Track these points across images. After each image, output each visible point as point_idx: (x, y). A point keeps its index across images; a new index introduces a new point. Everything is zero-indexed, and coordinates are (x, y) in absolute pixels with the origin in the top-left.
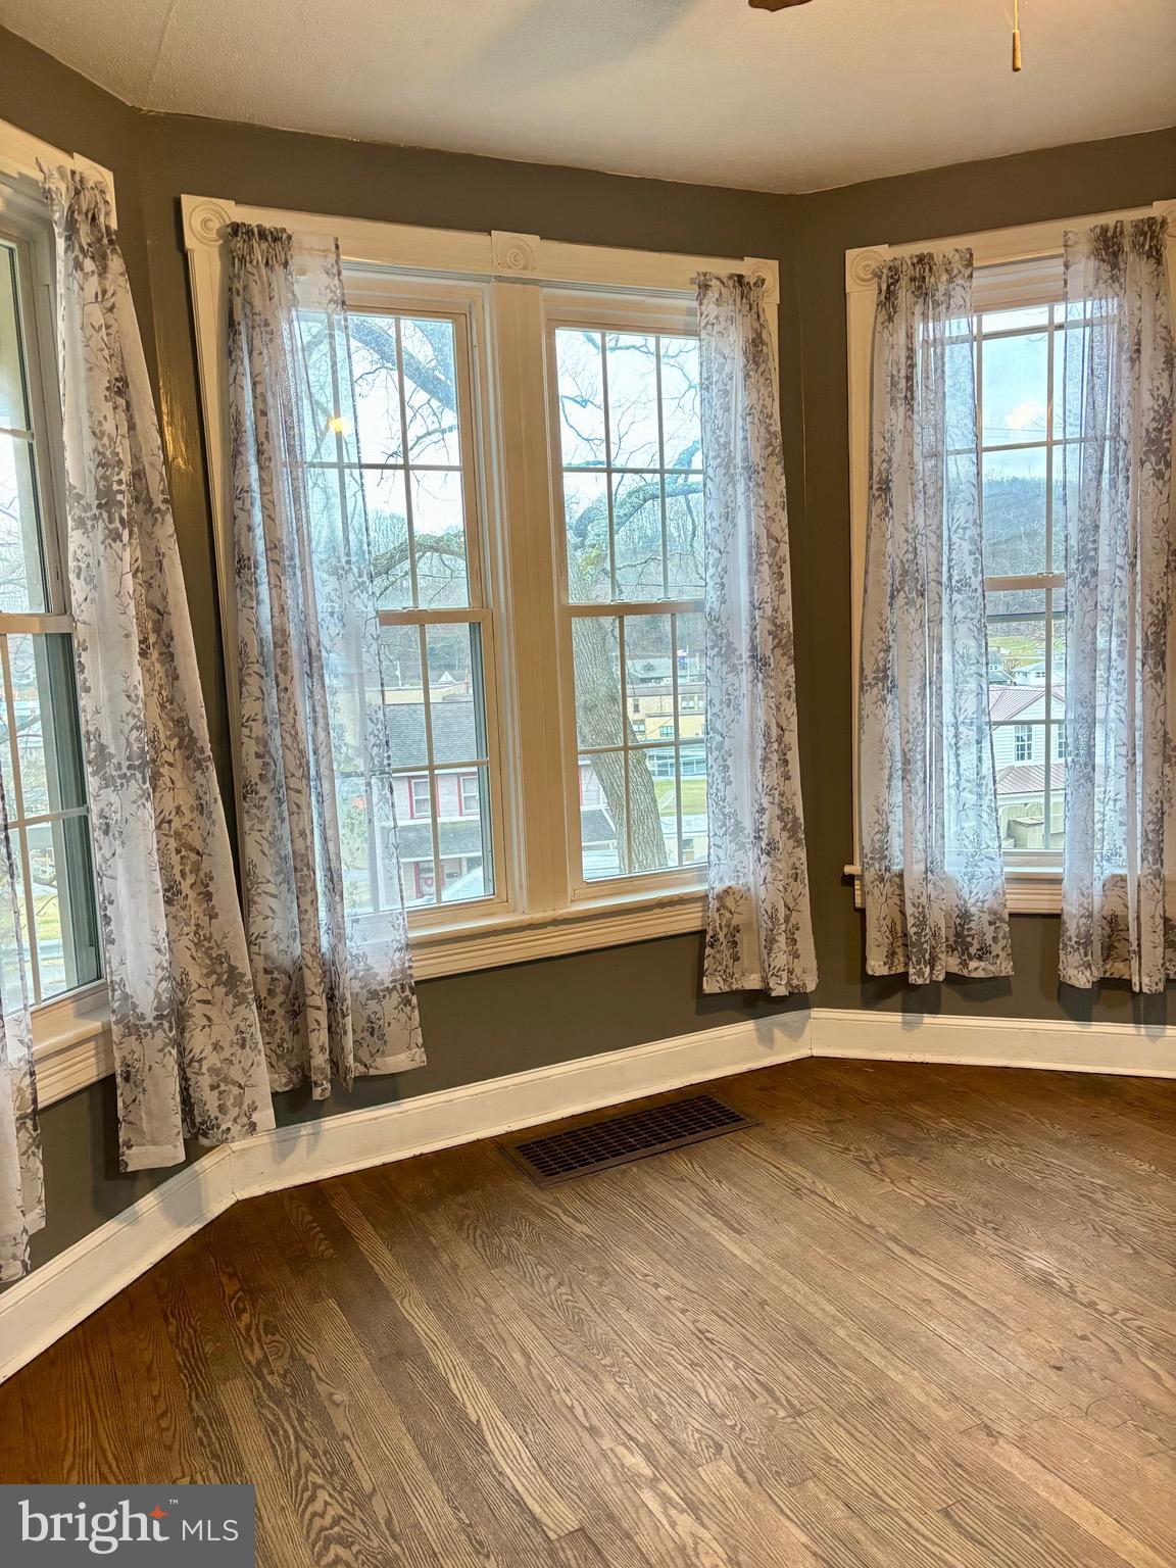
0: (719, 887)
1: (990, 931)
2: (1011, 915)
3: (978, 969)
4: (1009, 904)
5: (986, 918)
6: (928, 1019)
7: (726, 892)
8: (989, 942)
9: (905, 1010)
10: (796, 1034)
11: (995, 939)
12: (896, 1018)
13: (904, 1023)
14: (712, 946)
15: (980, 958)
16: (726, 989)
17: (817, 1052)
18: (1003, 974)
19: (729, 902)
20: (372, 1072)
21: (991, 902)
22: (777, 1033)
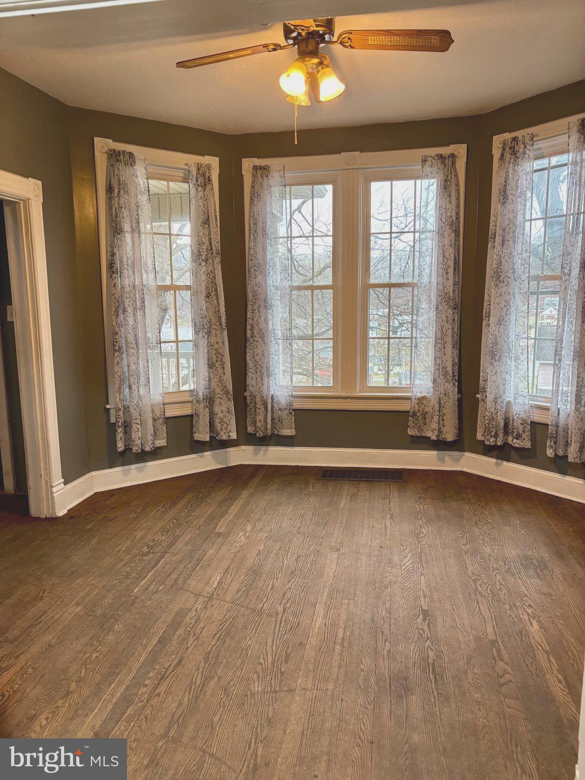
0: (419, 395)
1: (521, 428)
2: (531, 422)
3: (516, 443)
4: (531, 417)
5: (520, 422)
6: (505, 463)
7: (424, 398)
8: (521, 432)
9: (498, 458)
10: (457, 460)
11: (524, 432)
12: (494, 460)
13: (496, 463)
14: (412, 417)
15: (517, 439)
16: (419, 435)
17: (464, 470)
18: (526, 447)
19: (424, 402)
20: (280, 434)
21: (523, 415)
22: (447, 458)
